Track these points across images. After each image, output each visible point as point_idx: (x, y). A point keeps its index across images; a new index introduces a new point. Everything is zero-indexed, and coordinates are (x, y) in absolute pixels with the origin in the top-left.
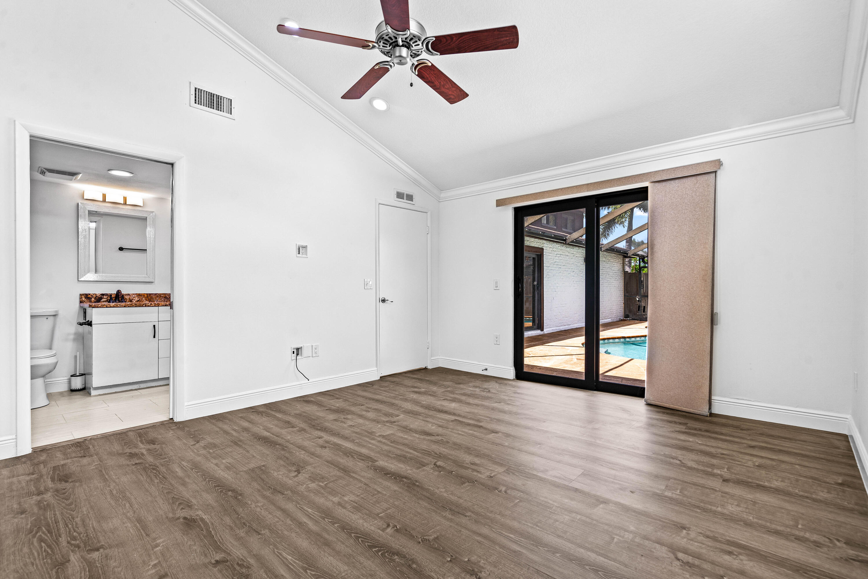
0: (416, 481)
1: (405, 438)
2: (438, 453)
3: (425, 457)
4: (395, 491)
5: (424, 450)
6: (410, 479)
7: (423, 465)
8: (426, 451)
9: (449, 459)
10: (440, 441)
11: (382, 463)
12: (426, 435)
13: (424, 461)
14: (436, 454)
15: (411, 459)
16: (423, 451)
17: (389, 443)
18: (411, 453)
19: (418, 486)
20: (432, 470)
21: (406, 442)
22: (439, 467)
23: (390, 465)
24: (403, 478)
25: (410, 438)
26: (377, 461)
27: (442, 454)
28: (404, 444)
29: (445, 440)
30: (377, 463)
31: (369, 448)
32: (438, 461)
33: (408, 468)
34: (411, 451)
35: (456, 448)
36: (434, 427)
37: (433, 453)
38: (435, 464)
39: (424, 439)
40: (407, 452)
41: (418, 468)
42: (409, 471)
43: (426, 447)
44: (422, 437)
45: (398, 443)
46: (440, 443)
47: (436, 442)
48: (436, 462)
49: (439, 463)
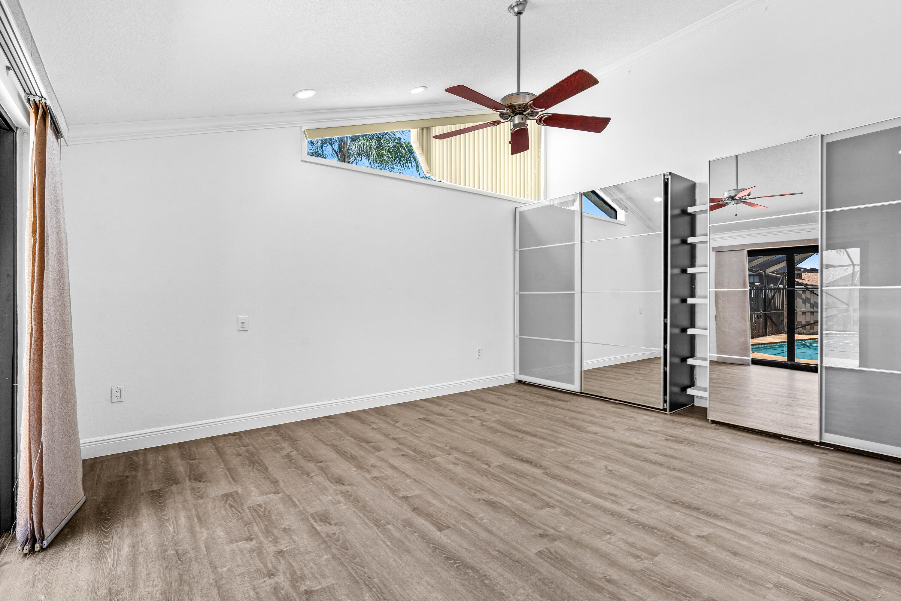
0: (506, 456)
1: (520, 500)
2: (484, 476)
3: (498, 474)
4: (521, 451)
5: (498, 481)
6: (510, 457)
7: (500, 467)
8: (496, 480)
9: (475, 470)
10: (478, 491)
11: (538, 472)
12: (494, 503)
13: (499, 470)
14: (486, 476)
15: (511, 473)
16: (499, 479)
17: (538, 494)
18: (511, 478)
19: (505, 453)
20: (493, 462)
21: (518, 494)
22: (486, 464)
23: (530, 469)
24: (517, 459)
25: (513, 499)
26: (543, 473)
27: (481, 475)
28: (520, 490)
29: (472, 492)
30: (542, 471)
31: (558, 489)
32: (486, 469)
33: (513, 465)
34: (511, 481)
35: (465, 480)
36: (480, 515)
37: (490, 477)
38: (490, 466)
39: (496, 496)
40: (515, 480)
41: (504, 464)
42: (512, 462)
43: (495, 484)
44: (499, 500)
45: (527, 493)
46: (479, 488)
47: (483, 490)
48: (488, 468)
49: (486, 467)
